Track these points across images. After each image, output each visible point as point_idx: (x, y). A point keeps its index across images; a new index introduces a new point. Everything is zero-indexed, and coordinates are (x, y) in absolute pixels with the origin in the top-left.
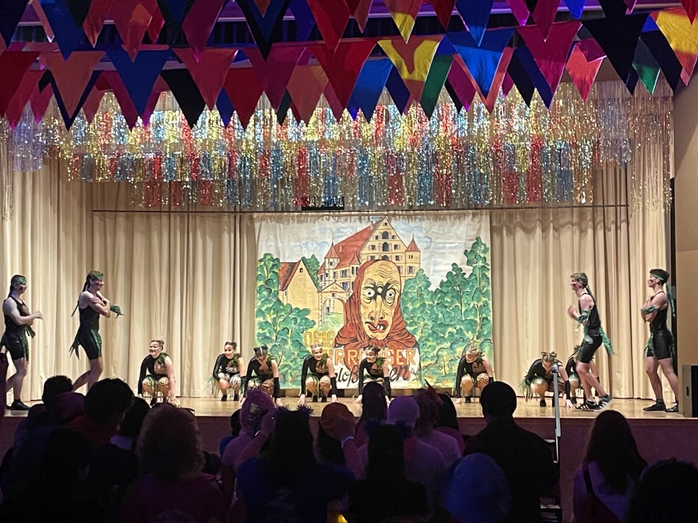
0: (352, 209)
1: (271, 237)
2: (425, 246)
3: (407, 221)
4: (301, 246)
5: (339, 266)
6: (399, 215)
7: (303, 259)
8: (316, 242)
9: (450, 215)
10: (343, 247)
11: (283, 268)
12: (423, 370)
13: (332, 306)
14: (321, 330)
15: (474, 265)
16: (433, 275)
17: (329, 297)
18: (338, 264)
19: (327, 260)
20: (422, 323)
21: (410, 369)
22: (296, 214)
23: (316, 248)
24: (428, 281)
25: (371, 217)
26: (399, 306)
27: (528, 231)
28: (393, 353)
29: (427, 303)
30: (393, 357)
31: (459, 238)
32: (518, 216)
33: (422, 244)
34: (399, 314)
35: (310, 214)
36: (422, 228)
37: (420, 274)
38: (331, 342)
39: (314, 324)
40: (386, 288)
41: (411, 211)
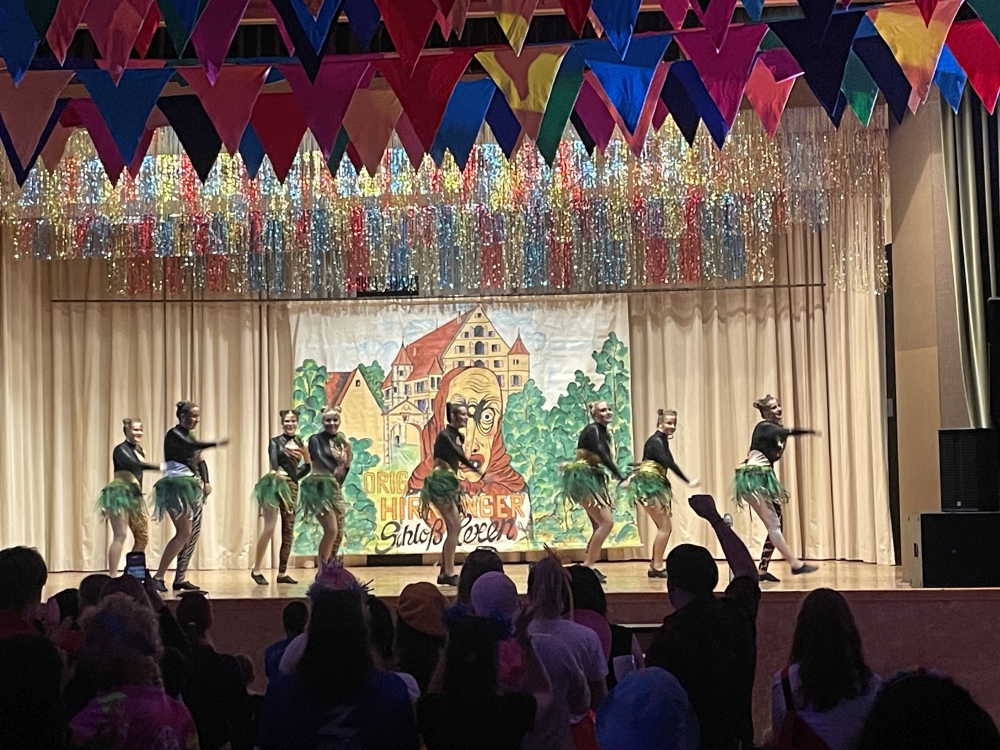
0: (429, 294)
1: (314, 336)
2: (536, 346)
3: (509, 311)
4: (356, 348)
5: (412, 376)
6: (497, 302)
7: (361, 367)
8: (380, 343)
9: (572, 301)
10: (417, 349)
11: (332, 381)
12: (536, 524)
13: (403, 433)
14: (387, 469)
15: (607, 373)
16: (547, 388)
17: (398, 422)
18: (412, 374)
19: (395, 367)
20: (533, 457)
21: (517, 524)
22: (350, 302)
23: (379, 351)
24: (541, 397)
25: (457, 305)
26: (499, 432)
27: (683, 322)
28: (492, 501)
29: (540, 427)
30: (492, 507)
31: (584, 334)
32: (669, 301)
33: (531, 343)
34: (500, 445)
35: (369, 301)
36: (531, 320)
37: (530, 387)
38: (403, 487)
39: (378, 460)
40: (480, 408)
41: (514, 296)
